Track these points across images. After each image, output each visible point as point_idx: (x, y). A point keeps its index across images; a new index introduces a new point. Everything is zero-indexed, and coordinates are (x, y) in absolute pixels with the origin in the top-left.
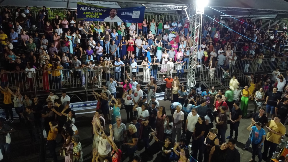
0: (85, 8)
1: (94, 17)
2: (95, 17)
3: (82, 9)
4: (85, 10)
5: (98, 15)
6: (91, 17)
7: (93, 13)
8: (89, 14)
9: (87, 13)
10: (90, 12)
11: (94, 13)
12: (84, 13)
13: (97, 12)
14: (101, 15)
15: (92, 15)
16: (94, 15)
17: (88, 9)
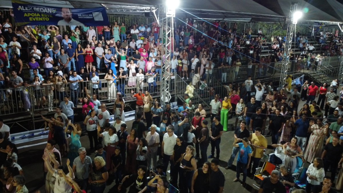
0: (25, 8)
2: (43, 19)
3: (20, 10)
4: (26, 10)
6: (37, 20)
7: (38, 15)
8: (32, 16)
9: (29, 15)
10: (34, 13)
12: (25, 15)
15: (38, 17)
16: (41, 17)
17: (29, 8)
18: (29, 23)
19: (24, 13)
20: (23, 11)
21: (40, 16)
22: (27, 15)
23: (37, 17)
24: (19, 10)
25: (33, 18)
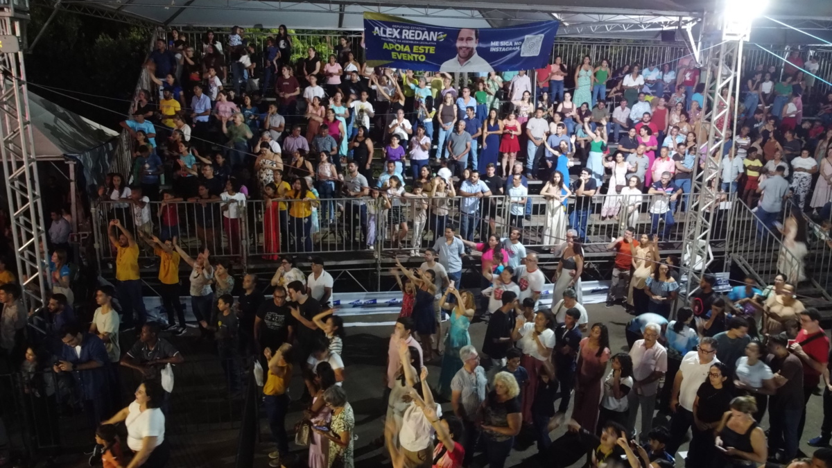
0: (385, 32)
1: (412, 59)
2: (414, 58)
3: (377, 34)
4: (385, 38)
5: (424, 53)
6: (404, 59)
7: (407, 49)
8: (396, 49)
9: (391, 47)
10: (400, 44)
11: (411, 47)
12: (385, 46)
13: (419, 45)
14: (431, 52)
15: (406, 52)
16: (412, 52)
17: (393, 33)
18: (391, 62)
19: (383, 42)
20: (381, 37)
21: (409, 51)
22: (387, 47)
24: (375, 34)
25: (397, 54)
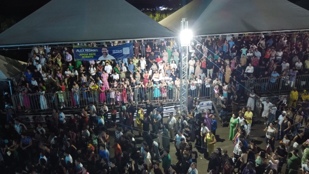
1: (89, 57)
6: (86, 58)
10: (85, 53)
13: (91, 53)
14: (95, 55)
17: (82, 51)
19: (80, 53)
21: (88, 55)
23: (86, 56)
24: (77, 51)
25: (84, 56)
